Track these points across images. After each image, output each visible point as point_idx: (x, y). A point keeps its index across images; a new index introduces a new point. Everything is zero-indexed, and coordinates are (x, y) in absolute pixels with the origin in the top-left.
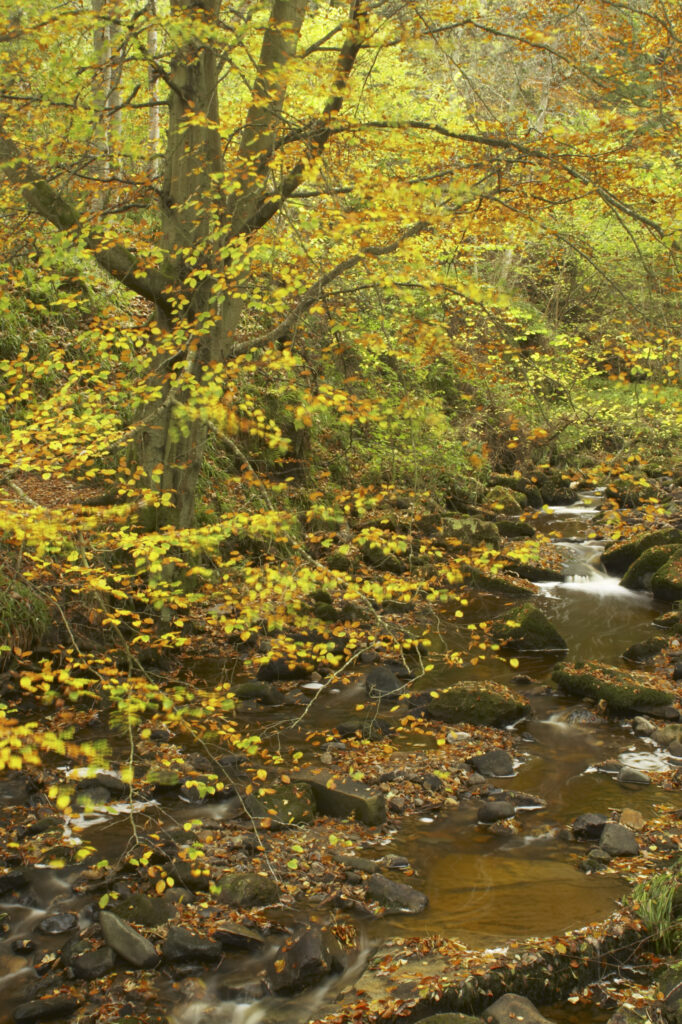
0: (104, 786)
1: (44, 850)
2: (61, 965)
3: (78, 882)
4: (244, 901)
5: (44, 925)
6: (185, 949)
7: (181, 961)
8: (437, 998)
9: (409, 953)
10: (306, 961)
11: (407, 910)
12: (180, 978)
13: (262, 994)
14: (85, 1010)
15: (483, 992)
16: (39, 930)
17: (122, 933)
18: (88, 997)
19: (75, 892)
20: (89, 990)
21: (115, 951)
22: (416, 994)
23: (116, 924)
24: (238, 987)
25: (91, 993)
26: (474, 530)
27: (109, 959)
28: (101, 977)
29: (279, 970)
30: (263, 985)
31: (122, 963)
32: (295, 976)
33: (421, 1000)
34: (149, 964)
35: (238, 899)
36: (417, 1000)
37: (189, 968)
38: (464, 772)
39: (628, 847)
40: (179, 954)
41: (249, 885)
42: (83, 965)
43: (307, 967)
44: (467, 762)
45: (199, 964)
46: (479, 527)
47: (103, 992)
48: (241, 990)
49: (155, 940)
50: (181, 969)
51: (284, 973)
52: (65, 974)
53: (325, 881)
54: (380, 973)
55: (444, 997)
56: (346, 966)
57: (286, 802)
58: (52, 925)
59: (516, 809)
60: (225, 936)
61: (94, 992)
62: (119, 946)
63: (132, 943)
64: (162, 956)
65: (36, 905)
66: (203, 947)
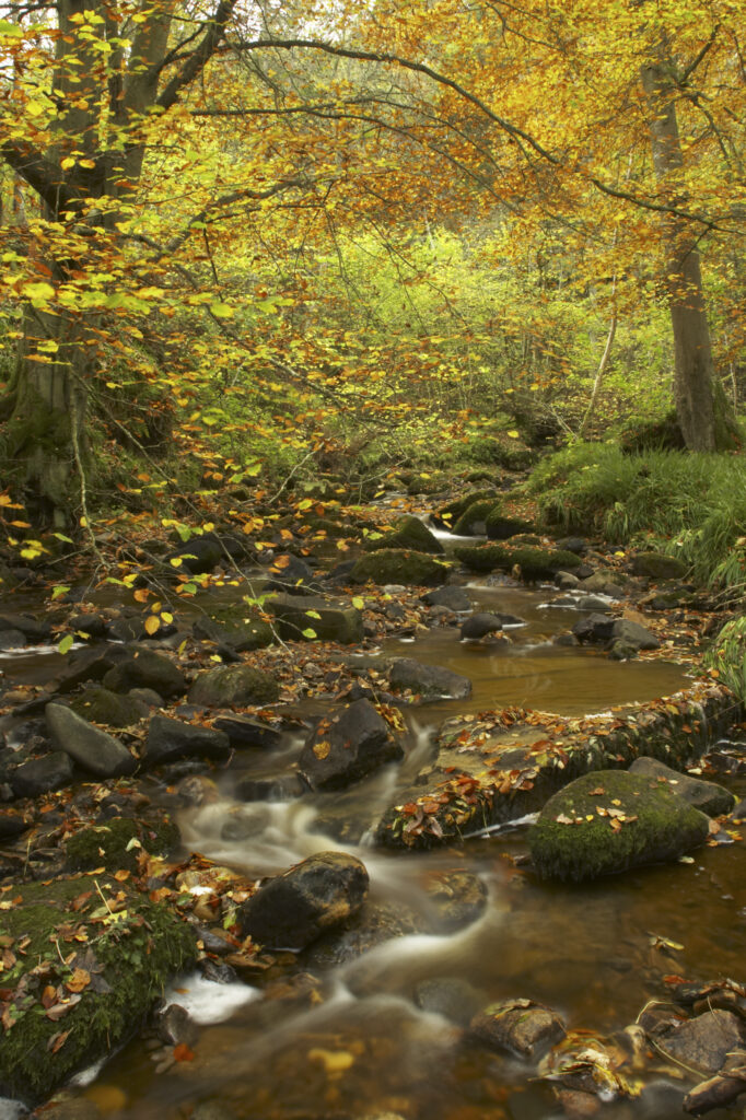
0: (17, 628)
3: (1, 705)
4: (237, 698)
6: (179, 739)
7: (175, 757)
8: (561, 765)
9: (489, 726)
10: (365, 735)
11: (448, 697)
12: (175, 779)
14: (36, 832)
15: (612, 757)
17: (80, 729)
18: (38, 817)
20: (39, 808)
21: (73, 758)
22: (533, 761)
23: (72, 718)
24: (269, 780)
25: (43, 811)
26: (323, 490)
27: (65, 767)
28: (55, 791)
29: (322, 757)
30: (301, 778)
31: (84, 773)
32: (350, 758)
33: (542, 769)
34: (126, 769)
35: (229, 696)
36: (537, 769)
37: (190, 764)
38: (422, 608)
40: (170, 747)
41: (241, 677)
42: (25, 776)
43: (366, 744)
44: (420, 599)
45: (201, 760)
46: (328, 487)
47: (61, 808)
48: (273, 784)
49: (128, 741)
50: (174, 767)
51: (330, 760)
53: (328, 681)
54: (463, 749)
55: (570, 764)
56: (405, 749)
57: (247, 621)
60: (231, 727)
61: (47, 809)
62: (78, 747)
63: (98, 742)
64: (140, 760)
66: (207, 735)
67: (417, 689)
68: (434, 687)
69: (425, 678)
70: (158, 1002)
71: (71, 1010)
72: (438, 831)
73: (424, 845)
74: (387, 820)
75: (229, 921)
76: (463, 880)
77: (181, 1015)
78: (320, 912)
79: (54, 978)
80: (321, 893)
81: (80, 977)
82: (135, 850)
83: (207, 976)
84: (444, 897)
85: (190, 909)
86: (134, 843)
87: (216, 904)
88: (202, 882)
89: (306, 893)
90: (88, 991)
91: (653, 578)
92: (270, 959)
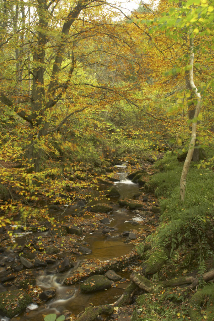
0: (20, 229)
1: (7, 244)
2: (11, 269)
3: (15, 250)
5: (7, 260)
6: (39, 264)
7: (38, 267)
8: (94, 272)
9: (88, 262)
10: (66, 265)
11: (87, 253)
12: (38, 270)
13: (57, 273)
14: (17, 278)
15: (104, 270)
16: (6, 261)
17: (25, 261)
18: (18, 276)
19: (14, 252)
21: (23, 265)
22: (90, 271)
23: (23, 259)
24: (51, 272)
26: (100, 171)
27: (22, 267)
28: (20, 271)
29: (60, 268)
30: (56, 271)
31: (25, 268)
32: (63, 269)
33: (91, 273)
34: (31, 268)
35: (51, 253)
37: (40, 268)
38: (99, 223)
39: (134, 238)
40: (37, 265)
41: (53, 249)
42: (16, 268)
43: (66, 267)
44: (100, 221)
45: (42, 267)
46: (101, 170)
47: (21, 274)
49: (32, 262)
50: (38, 268)
51: (61, 268)
52: (12, 271)
53: (69, 248)
54: (82, 267)
56: (74, 266)
57: (60, 231)
58: (9, 260)
59: (110, 231)
60: (48, 261)
61: (19, 274)
62: (24, 264)
63: (27, 263)
64: (34, 266)
65: (5, 256)
66: (43, 263)
67: (82, 252)
68: (85, 251)
70: (26, 307)
71: (15, 309)
72: (71, 283)
73: (69, 285)
74: (65, 280)
75: (38, 296)
76: (72, 291)
77: (29, 309)
78: (48, 296)
79: (13, 305)
80: (48, 294)
81: (16, 305)
82: (28, 284)
83: (33, 304)
84: (68, 294)
85: (33, 294)
86: (28, 283)
87: (37, 294)
88: (36, 290)
89: (46, 294)
90: (17, 306)
91: (155, 213)
92: (42, 302)
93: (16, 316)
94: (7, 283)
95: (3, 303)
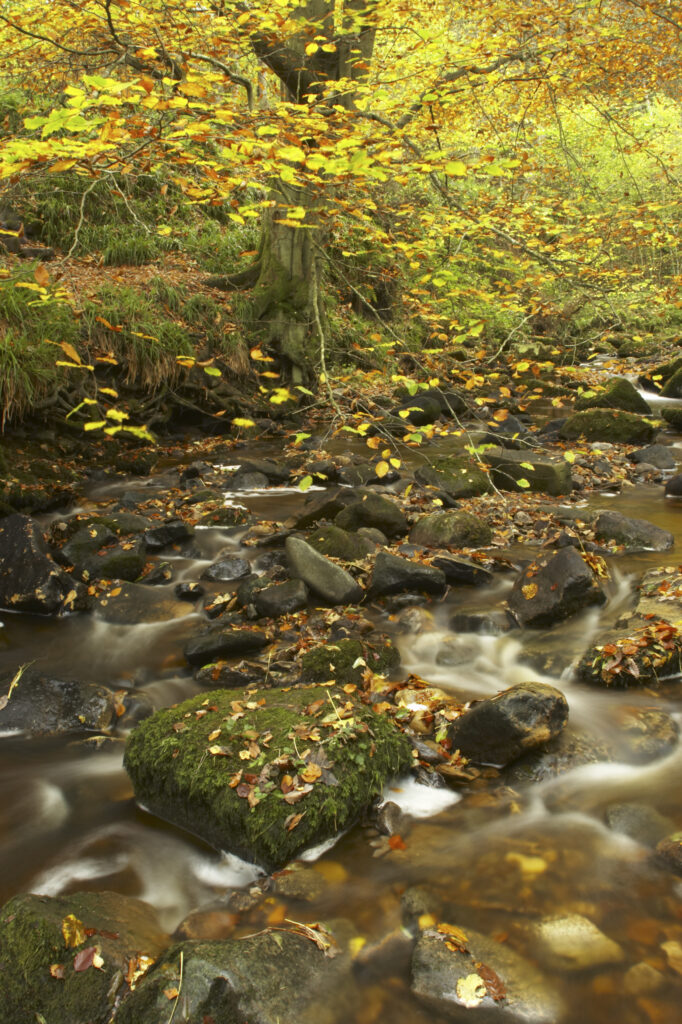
0: (261, 471)
1: (205, 514)
2: (238, 606)
3: (247, 537)
4: (453, 540)
5: (213, 573)
6: (402, 574)
7: (396, 590)
10: (571, 580)
11: (651, 549)
12: (396, 609)
14: (276, 647)
16: (205, 576)
17: (315, 560)
18: (277, 635)
19: (244, 546)
20: (278, 627)
21: (308, 585)
23: (307, 551)
24: (480, 615)
25: (282, 629)
26: (537, 352)
27: (301, 593)
28: (292, 612)
29: (530, 596)
30: (509, 615)
31: (317, 599)
32: (555, 600)
34: (353, 598)
35: (447, 538)
37: (410, 597)
38: (628, 465)
40: (393, 581)
41: (458, 522)
42: (268, 599)
43: (571, 588)
44: (628, 457)
45: (420, 594)
46: (541, 350)
47: (297, 628)
48: (483, 619)
49: (355, 573)
50: (400, 599)
51: (537, 600)
52: (245, 612)
53: (537, 529)
54: (663, 598)
56: (607, 595)
57: (464, 471)
58: (221, 572)
60: (447, 565)
61: (285, 628)
62: (313, 577)
63: (330, 573)
64: (368, 591)
65: (198, 557)
66: (426, 571)
67: (621, 540)
68: (638, 539)
69: (629, 531)
70: (376, 799)
71: (304, 797)
72: (635, 672)
73: (621, 684)
74: (587, 658)
75: (441, 736)
76: (657, 718)
77: (395, 811)
78: (525, 734)
79: (290, 769)
80: (525, 718)
81: (312, 771)
82: (361, 668)
83: (419, 780)
84: (637, 732)
85: (407, 723)
86: (360, 662)
87: (430, 721)
88: (417, 700)
89: (511, 716)
90: (319, 783)
92: (476, 772)
93: (312, 854)
94: (218, 666)
95: (215, 750)
